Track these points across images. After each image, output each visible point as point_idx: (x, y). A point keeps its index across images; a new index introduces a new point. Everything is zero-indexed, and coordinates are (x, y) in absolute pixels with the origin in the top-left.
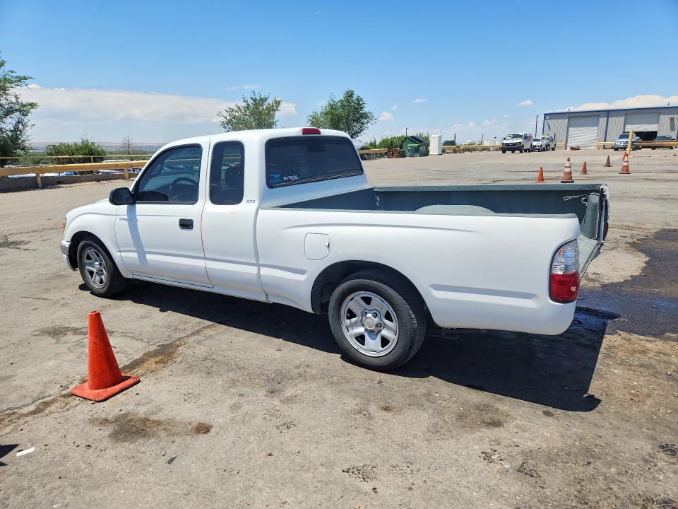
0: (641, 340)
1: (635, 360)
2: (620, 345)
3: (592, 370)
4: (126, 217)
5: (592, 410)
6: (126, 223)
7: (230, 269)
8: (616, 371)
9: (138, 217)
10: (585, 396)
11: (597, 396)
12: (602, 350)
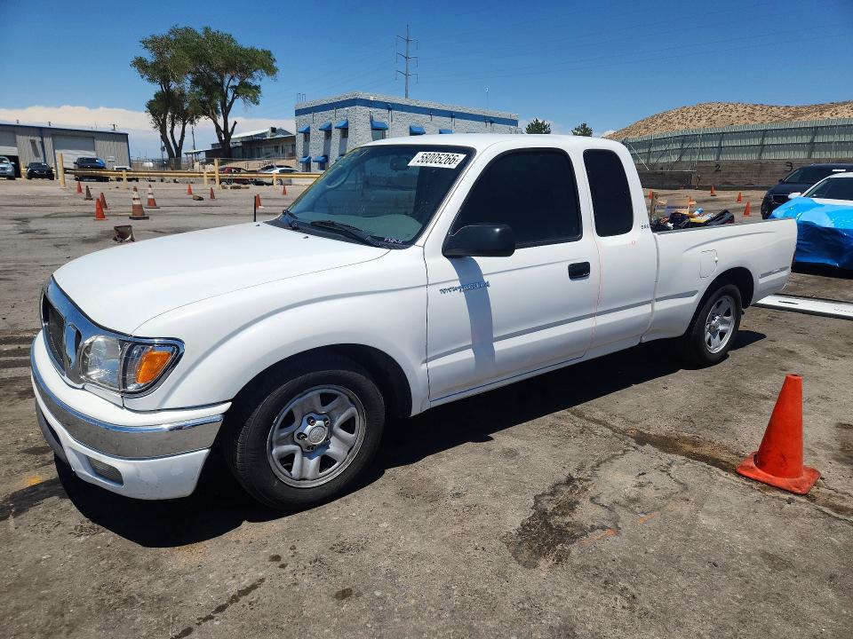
4: (458, 284)
6: (460, 297)
7: (628, 316)
9: (486, 279)
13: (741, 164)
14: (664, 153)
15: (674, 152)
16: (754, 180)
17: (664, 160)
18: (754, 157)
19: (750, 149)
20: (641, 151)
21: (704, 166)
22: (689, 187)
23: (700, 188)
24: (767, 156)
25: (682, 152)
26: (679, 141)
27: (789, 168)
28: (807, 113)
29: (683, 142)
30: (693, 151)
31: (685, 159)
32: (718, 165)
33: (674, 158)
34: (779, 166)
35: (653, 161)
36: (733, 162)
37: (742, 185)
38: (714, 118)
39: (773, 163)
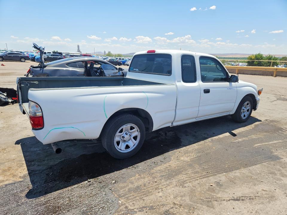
0: (7, 180)
1: (7, 164)
2: (17, 170)
3: (23, 152)
5: (17, 141)
8: (14, 156)
10: (21, 143)
11: (17, 145)
12: (24, 162)
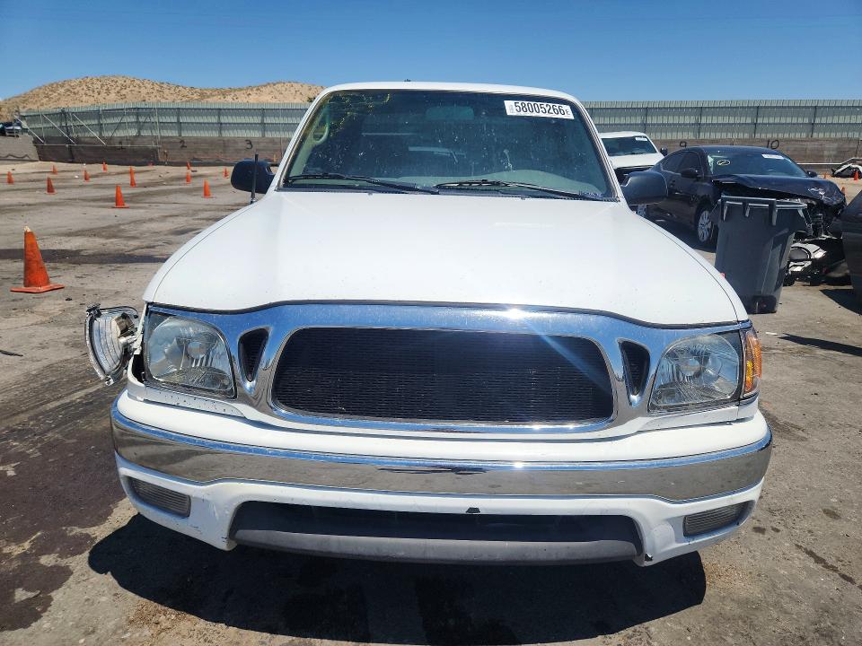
13: (204, 141)
14: (119, 126)
15: (130, 125)
16: (221, 157)
17: (120, 134)
18: (215, 134)
19: (208, 126)
20: (89, 122)
21: (167, 141)
22: (157, 163)
23: (171, 164)
24: (227, 134)
25: (140, 126)
26: (133, 114)
27: (249, 146)
28: (212, 95)
29: (138, 115)
30: (152, 126)
31: (144, 133)
32: (182, 141)
33: (133, 132)
34: (240, 144)
35: (107, 134)
36: (197, 138)
37: (211, 161)
38: (123, 92)
39: (235, 141)
